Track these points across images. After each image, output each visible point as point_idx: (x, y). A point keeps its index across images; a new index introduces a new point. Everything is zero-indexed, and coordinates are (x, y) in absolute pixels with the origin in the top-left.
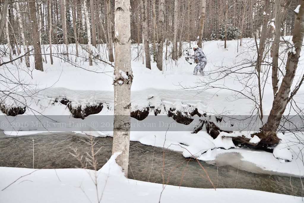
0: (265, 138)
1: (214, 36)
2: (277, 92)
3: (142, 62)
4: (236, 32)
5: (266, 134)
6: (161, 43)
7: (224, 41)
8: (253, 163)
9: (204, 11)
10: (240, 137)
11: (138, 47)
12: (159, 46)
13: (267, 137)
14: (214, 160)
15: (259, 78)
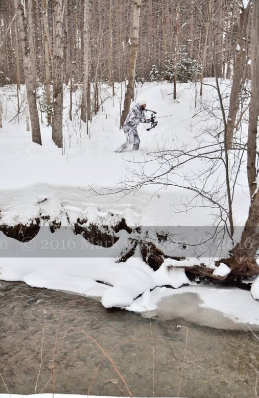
0: (238, 266)
1: (155, 75)
2: (256, 191)
3: (26, 127)
4: (193, 67)
5: (239, 260)
6: (58, 98)
7: (173, 85)
8: (219, 311)
9: (136, 34)
10: (197, 266)
11: (18, 95)
12: (56, 103)
13: (240, 265)
14: (155, 310)
15: (227, 166)
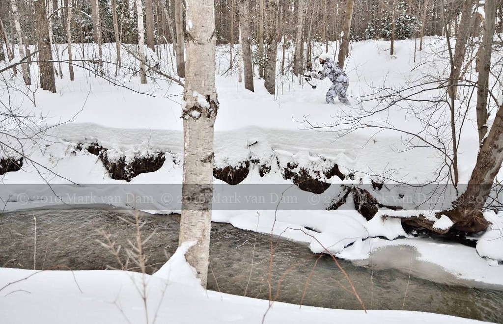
0: (462, 220)
1: (370, 33)
2: (486, 135)
3: (238, 78)
4: (412, 24)
5: (464, 212)
6: (272, 44)
7: (390, 42)
10: (416, 217)
11: (231, 51)
12: (270, 50)
13: (465, 219)
14: (367, 259)
15: (452, 110)
